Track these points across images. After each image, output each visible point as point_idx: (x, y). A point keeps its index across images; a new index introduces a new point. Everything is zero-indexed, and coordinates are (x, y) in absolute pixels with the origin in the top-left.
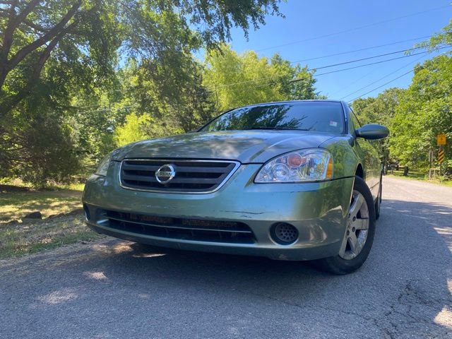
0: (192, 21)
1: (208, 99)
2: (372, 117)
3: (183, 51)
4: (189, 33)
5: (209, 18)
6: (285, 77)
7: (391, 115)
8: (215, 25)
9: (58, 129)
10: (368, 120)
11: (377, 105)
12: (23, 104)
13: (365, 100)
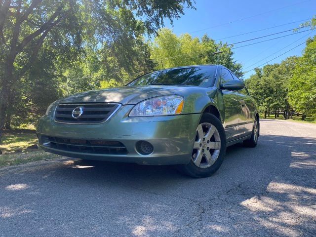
0: (138, 15)
1: (154, 68)
2: (277, 78)
3: (134, 36)
4: (135, 22)
5: (149, 12)
6: (210, 51)
7: (291, 76)
8: (153, 16)
9: (56, 91)
10: (274, 80)
11: (281, 69)
12: (26, 75)
13: (272, 66)
